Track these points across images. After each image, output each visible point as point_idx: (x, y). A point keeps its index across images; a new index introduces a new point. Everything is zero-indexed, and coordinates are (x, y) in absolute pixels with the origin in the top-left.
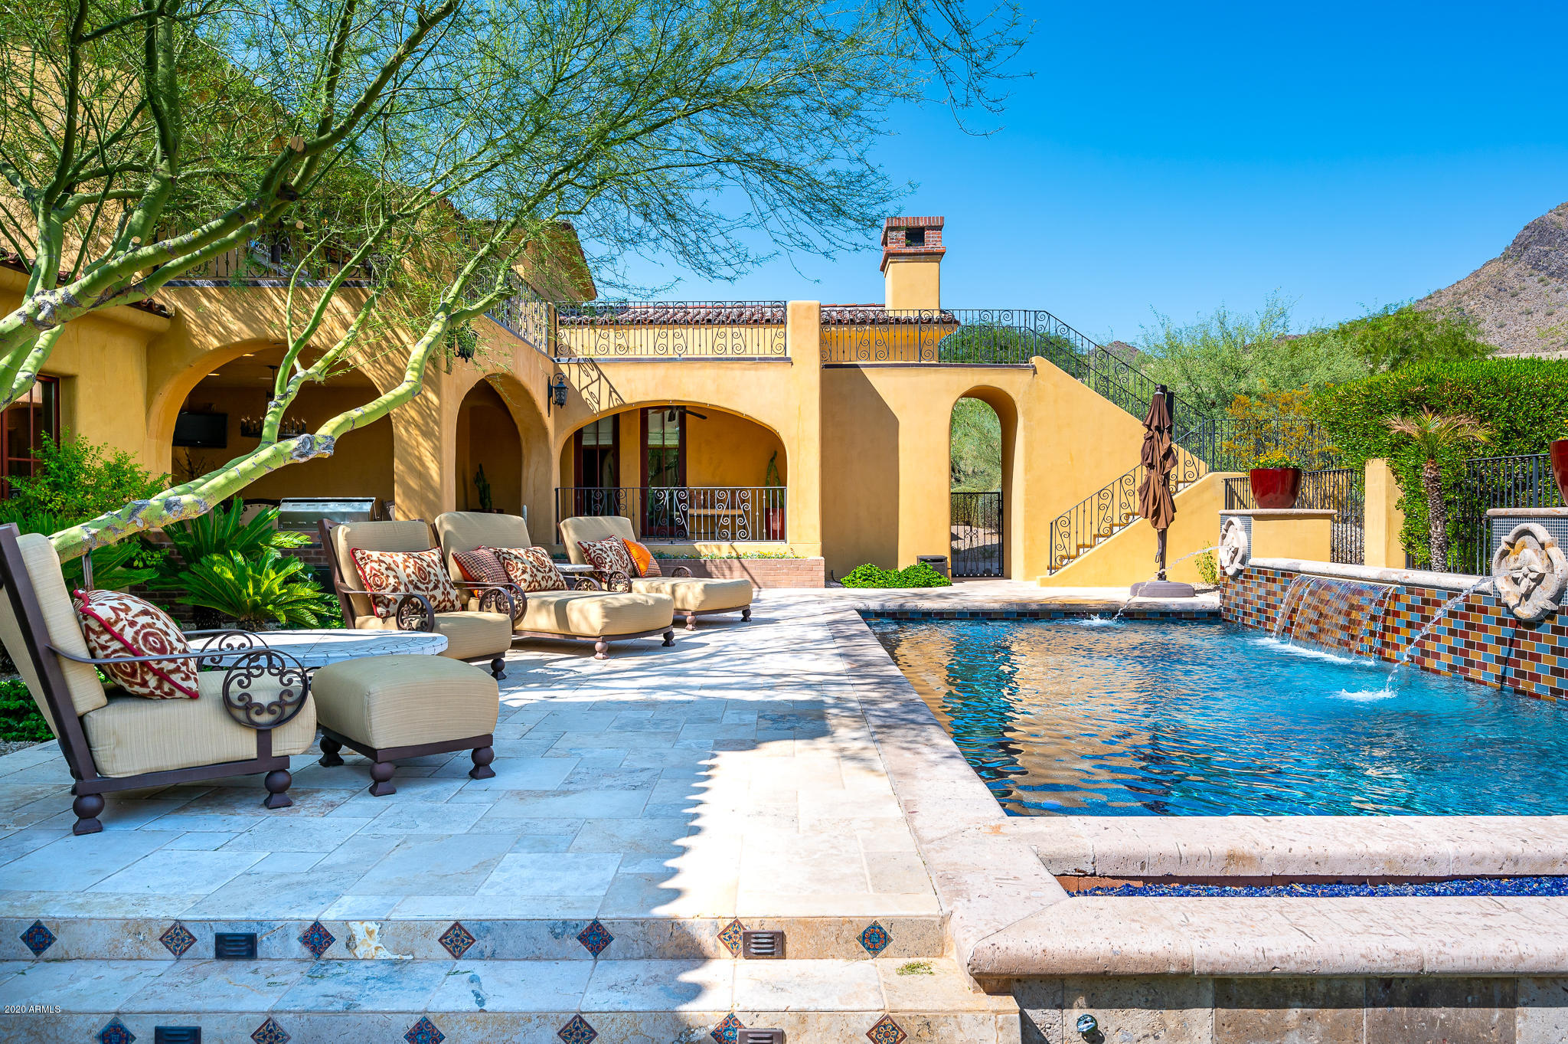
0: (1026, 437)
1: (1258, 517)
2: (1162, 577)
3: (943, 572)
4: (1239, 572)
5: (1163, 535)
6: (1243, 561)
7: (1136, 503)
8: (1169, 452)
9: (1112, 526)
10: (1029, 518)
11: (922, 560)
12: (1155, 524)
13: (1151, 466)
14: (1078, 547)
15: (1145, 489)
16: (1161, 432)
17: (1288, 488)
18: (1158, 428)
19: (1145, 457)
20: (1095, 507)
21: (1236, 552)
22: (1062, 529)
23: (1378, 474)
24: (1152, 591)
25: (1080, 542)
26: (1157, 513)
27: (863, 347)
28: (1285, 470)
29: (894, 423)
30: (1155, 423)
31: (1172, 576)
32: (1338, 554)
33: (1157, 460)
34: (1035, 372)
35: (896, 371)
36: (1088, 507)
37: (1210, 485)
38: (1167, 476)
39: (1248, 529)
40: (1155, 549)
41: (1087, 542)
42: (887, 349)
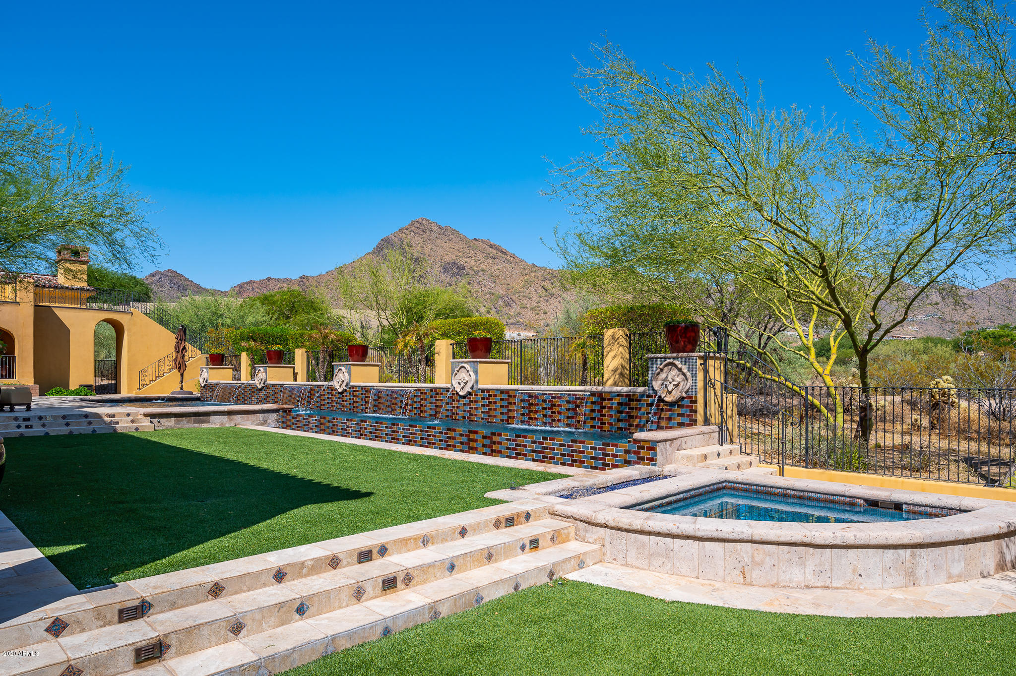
0: (128, 339)
1: (210, 368)
2: (182, 388)
3: (92, 390)
4: (205, 385)
5: (182, 375)
6: (206, 382)
7: (172, 364)
8: (184, 348)
9: (164, 373)
10: (129, 370)
11: (82, 386)
12: (179, 371)
13: (178, 352)
14: (150, 381)
15: (175, 360)
16: (181, 341)
17: (220, 360)
18: (180, 339)
19: (175, 350)
20: (157, 366)
21: (204, 379)
22: (144, 374)
23: (244, 357)
24: (179, 393)
25: (151, 379)
26: (180, 368)
27: (52, 299)
28: (219, 354)
29: (68, 331)
30: (179, 338)
31: (185, 389)
32: (234, 378)
33: (181, 350)
34: (132, 314)
35: (68, 310)
36: (154, 366)
37: (200, 359)
38: (184, 356)
39: (208, 372)
40: (179, 379)
41: (154, 379)
42: (63, 299)
